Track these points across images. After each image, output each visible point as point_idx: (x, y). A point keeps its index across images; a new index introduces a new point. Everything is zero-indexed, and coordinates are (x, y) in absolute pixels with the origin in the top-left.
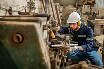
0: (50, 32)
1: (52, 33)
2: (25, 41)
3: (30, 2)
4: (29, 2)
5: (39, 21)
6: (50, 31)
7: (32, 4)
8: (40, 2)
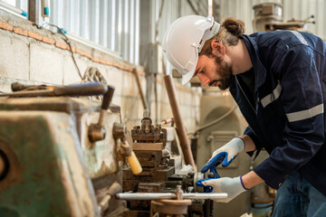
0: (123, 152)
1: (129, 155)
2: (13, 174)
3: (90, 75)
4: (88, 74)
5: (71, 107)
6: (125, 149)
7: (97, 78)
8: (126, 77)
